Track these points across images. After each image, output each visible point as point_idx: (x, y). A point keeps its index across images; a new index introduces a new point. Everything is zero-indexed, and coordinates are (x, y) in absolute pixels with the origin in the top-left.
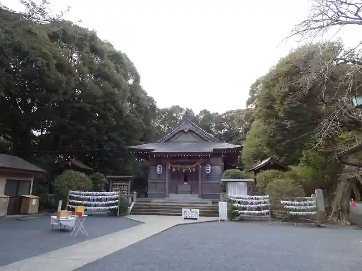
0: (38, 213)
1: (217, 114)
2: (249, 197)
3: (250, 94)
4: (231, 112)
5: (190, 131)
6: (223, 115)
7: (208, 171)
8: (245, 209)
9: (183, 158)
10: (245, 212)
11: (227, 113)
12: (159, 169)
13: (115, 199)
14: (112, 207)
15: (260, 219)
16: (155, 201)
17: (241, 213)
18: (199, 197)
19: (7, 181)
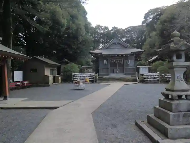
0: (61, 83)
1: (122, 29)
2: (150, 73)
3: (144, 18)
4: (130, 27)
5: (118, 43)
6: (125, 29)
7: (128, 63)
8: (148, 78)
9: (116, 57)
10: (148, 79)
11: (128, 28)
12: (105, 62)
13: (93, 76)
14: (92, 79)
15: (154, 82)
16: (105, 77)
17: (146, 80)
18: (124, 75)
19: (50, 69)
